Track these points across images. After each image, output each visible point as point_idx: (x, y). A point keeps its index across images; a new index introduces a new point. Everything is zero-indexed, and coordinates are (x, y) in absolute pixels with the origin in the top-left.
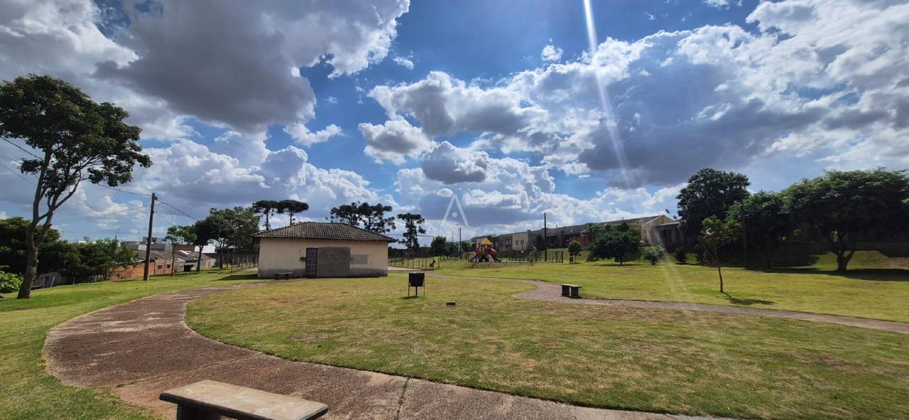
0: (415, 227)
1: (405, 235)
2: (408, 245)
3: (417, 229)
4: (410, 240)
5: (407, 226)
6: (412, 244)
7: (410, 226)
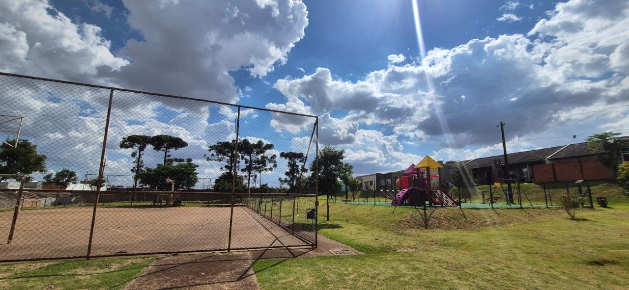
0: (297, 166)
1: (287, 174)
2: (290, 185)
3: (300, 167)
4: (292, 179)
5: (290, 165)
6: (295, 183)
7: (293, 166)
